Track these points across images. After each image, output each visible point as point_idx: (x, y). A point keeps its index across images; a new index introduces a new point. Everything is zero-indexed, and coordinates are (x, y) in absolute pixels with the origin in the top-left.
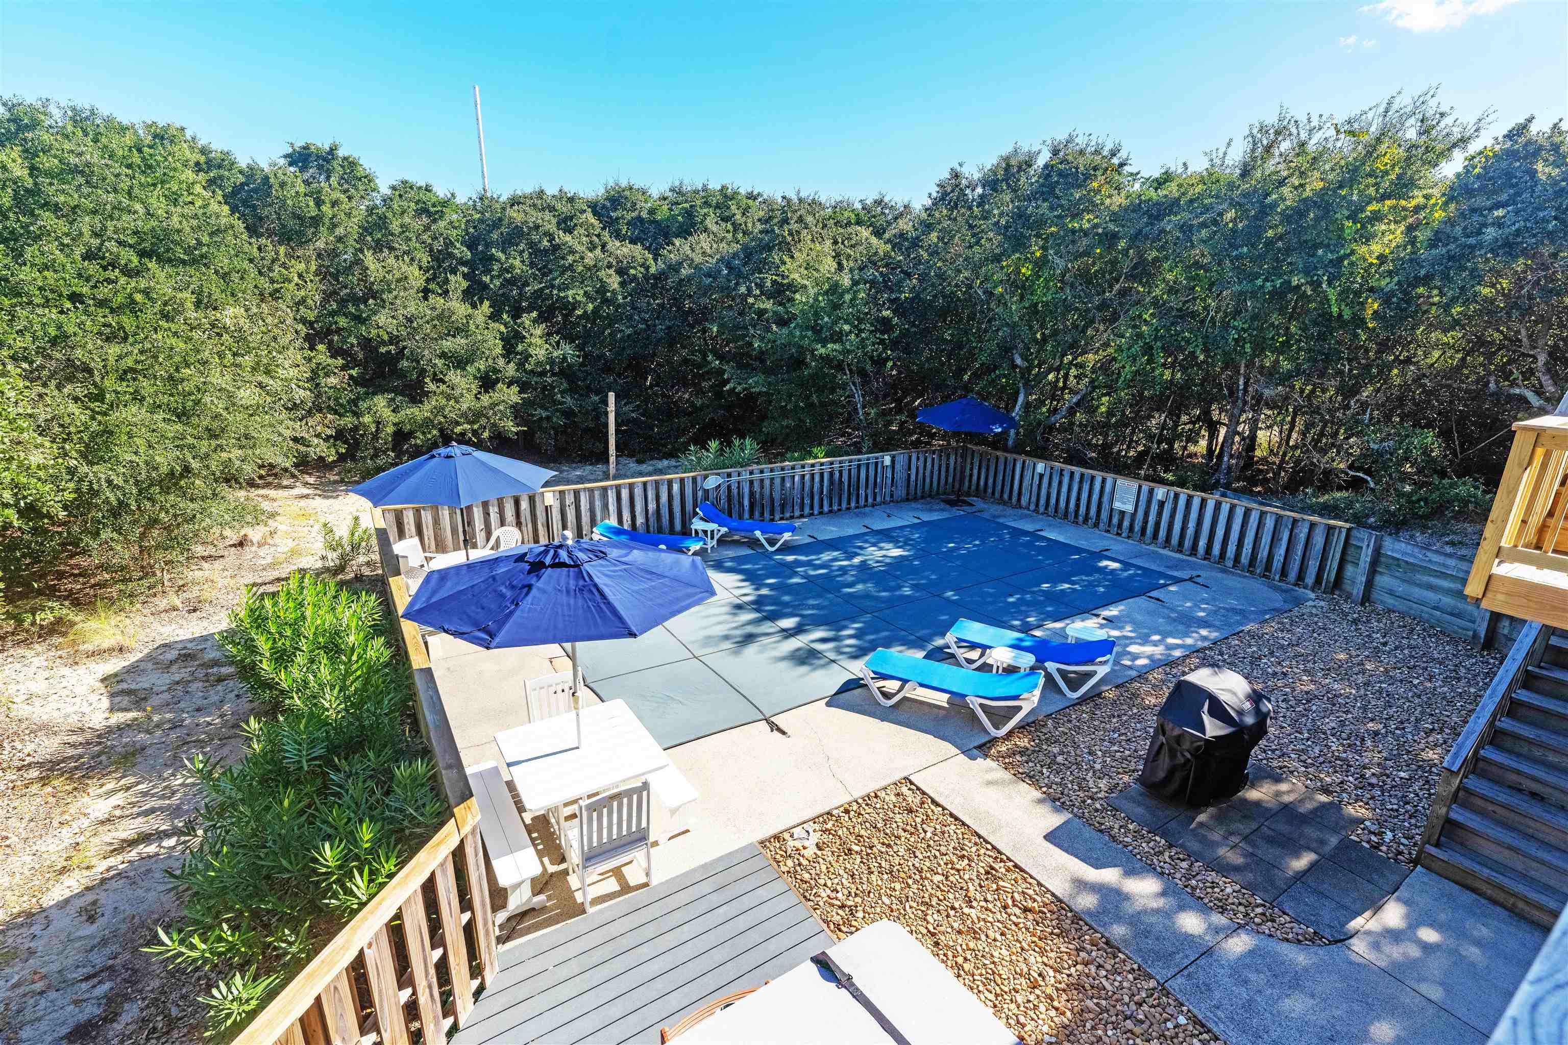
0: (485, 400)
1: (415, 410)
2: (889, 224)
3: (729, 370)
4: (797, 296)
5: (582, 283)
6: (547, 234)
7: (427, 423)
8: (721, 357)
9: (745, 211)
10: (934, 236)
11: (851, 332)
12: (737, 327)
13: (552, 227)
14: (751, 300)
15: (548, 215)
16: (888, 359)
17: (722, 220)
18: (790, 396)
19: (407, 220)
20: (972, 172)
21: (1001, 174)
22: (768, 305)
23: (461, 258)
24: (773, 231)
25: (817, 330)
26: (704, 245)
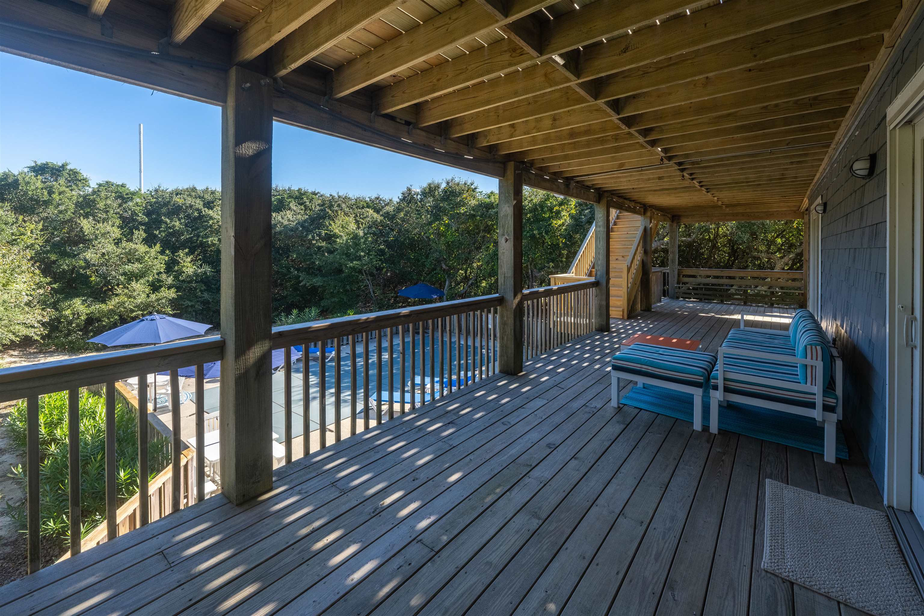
0: (153, 297)
1: (103, 306)
2: (383, 207)
3: (302, 275)
4: (338, 240)
5: (216, 234)
6: (198, 210)
7: (112, 312)
8: (298, 270)
9: (311, 200)
10: (402, 215)
11: (365, 256)
12: (306, 255)
13: (201, 206)
14: (314, 242)
15: (198, 201)
16: (384, 267)
17: (299, 204)
18: (335, 287)
19: (109, 202)
20: (417, 189)
21: (427, 190)
22: (324, 244)
23: (141, 222)
24: (325, 210)
25: (348, 255)
26: (289, 216)
